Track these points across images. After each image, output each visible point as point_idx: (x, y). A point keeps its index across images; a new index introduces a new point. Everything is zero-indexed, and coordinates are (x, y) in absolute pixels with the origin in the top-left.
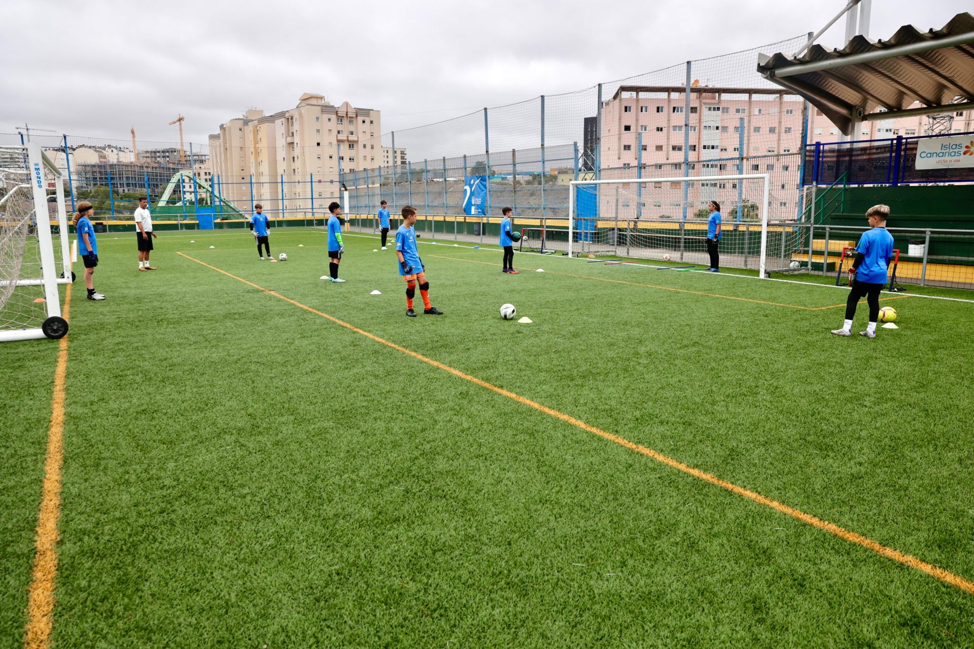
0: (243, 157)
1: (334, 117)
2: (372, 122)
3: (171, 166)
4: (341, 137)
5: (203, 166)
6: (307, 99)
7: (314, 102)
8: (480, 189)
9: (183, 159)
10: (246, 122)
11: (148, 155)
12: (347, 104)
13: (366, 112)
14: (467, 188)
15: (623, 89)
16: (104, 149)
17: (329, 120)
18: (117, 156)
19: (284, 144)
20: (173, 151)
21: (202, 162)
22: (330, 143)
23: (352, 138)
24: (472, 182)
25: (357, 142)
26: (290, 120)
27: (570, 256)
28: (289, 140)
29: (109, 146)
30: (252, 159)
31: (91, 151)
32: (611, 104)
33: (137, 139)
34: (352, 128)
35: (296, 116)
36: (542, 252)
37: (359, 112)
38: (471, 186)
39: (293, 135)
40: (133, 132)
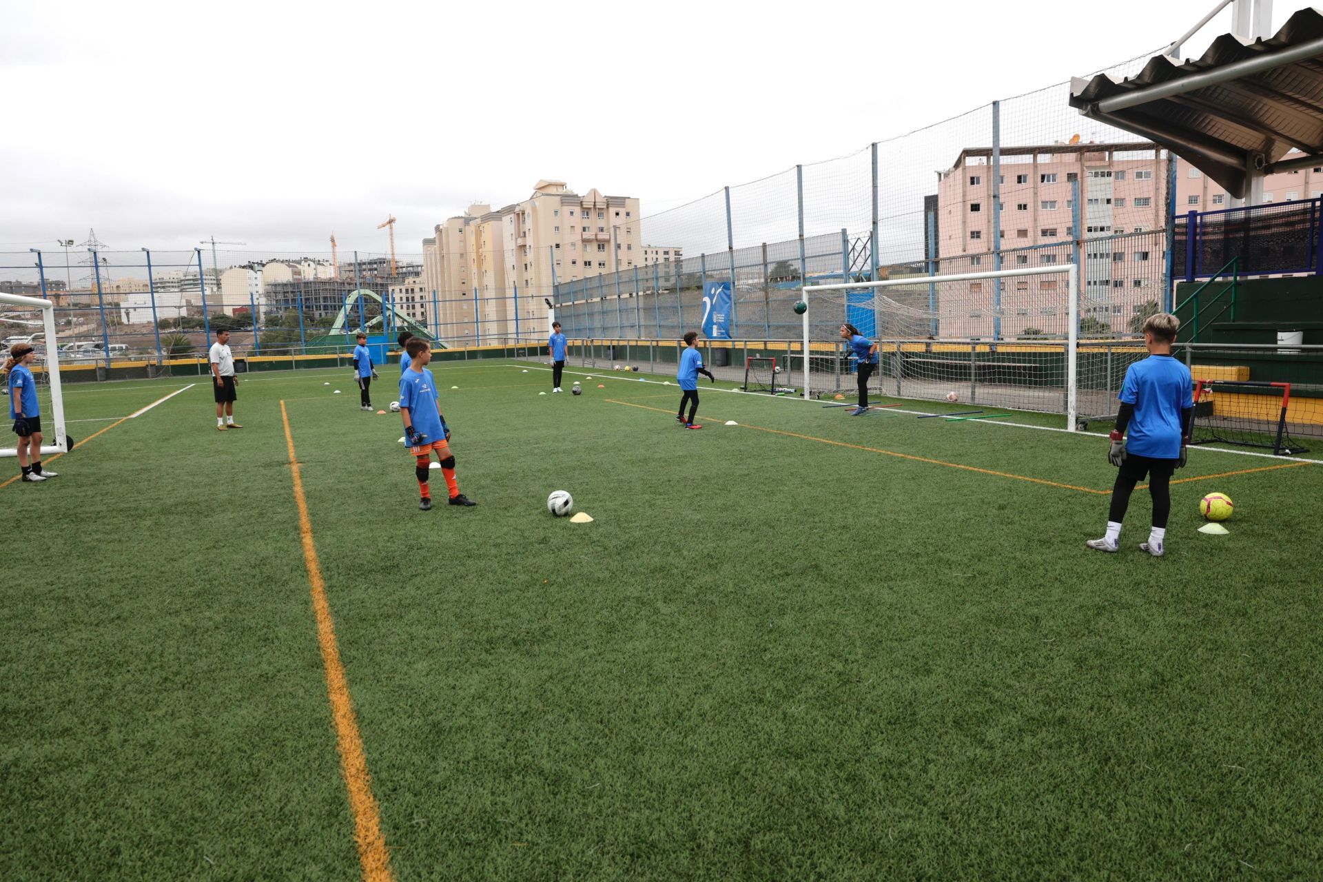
0: (464, 267)
1: (577, 210)
2: (628, 214)
3: (379, 281)
4: (587, 235)
5: (417, 280)
6: (543, 188)
7: (553, 190)
8: (723, 300)
9: (394, 272)
10: (467, 220)
11: (352, 268)
12: (595, 192)
13: (620, 201)
14: (706, 299)
15: (968, 153)
16: (299, 262)
17: (572, 213)
18: (314, 272)
19: (514, 247)
20: (382, 261)
21: (417, 274)
22: (573, 244)
23: (601, 236)
24: (713, 292)
25: (608, 241)
26: (521, 216)
27: (807, 397)
28: (520, 242)
29: (306, 259)
30: (474, 269)
31: (284, 266)
32: (951, 175)
33: (337, 249)
34: (601, 223)
35: (528, 211)
36: (773, 392)
37: (612, 201)
38: (711, 297)
39: (525, 236)
40: (333, 240)
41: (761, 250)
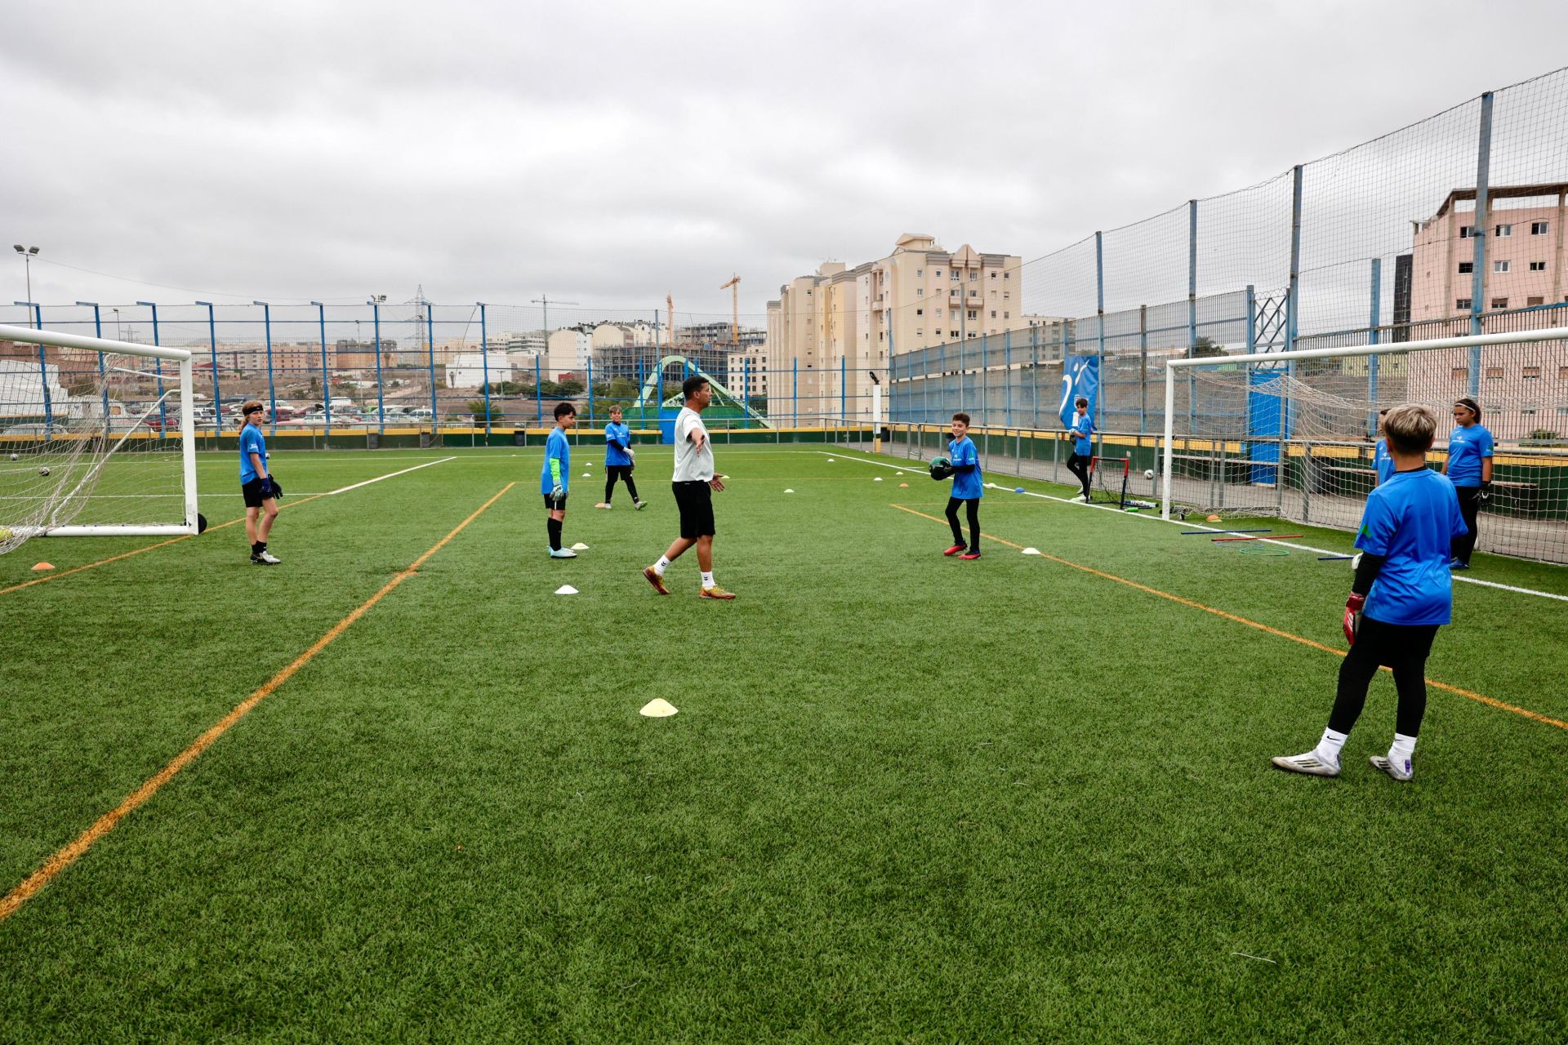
0: (811, 335)
1: (945, 269)
2: (1006, 276)
3: (718, 348)
4: (956, 300)
5: (760, 348)
6: (907, 244)
7: (917, 246)
8: (1088, 380)
9: (736, 339)
10: (817, 281)
11: (689, 333)
12: (967, 248)
13: (998, 260)
14: (1067, 378)
15: (1458, 195)
16: (633, 325)
17: (938, 273)
18: (648, 336)
19: (868, 313)
20: (723, 327)
21: (761, 341)
22: (939, 311)
23: (973, 301)
24: (1076, 369)
25: (981, 308)
26: (878, 275)
27: (1166, 516)
28: (876, 306)
29: (640, 322)
30: (822, 337)
31: (615, 328)
32: (1433, 226)
33: (673, 310)
34: (973, 286)
35: (887, 270)
37: (987, 260)
38: (1074, 376)
39: (882, 300)
40: (669, 302)
41: (1139, 315)
